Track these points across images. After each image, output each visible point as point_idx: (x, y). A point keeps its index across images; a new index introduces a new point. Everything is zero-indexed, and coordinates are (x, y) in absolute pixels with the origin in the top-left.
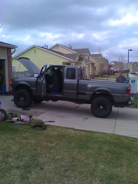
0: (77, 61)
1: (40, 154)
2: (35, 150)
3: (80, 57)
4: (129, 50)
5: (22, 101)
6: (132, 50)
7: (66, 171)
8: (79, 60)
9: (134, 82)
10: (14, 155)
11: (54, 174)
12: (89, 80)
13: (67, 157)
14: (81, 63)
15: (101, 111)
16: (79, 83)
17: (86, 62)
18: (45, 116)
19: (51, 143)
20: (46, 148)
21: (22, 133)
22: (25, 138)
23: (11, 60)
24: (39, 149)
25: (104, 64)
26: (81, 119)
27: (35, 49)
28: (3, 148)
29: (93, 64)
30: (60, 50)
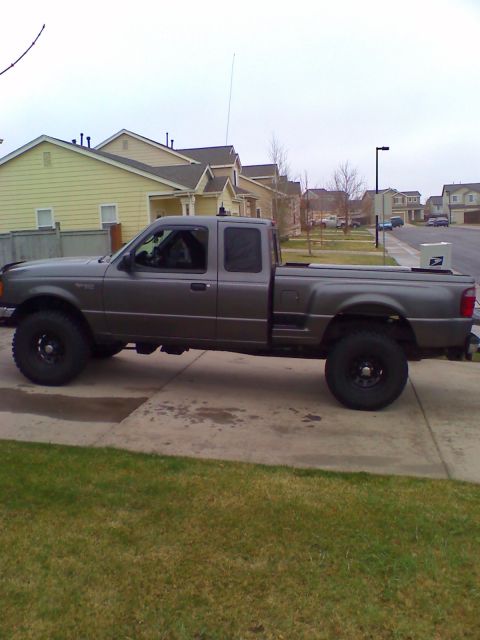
0: (200, 193)
3: (210, 178)
4: (378, 149)
5: (51, 355)
6: (387, 149)
8: (207, 189)
9: (441, 263)
12: (307, 265)
13: (351, 627)
14: (215, 198)
15: (365, 383)
16: (276, 278)
17: (232, 195)
18: (152, 420)
21: (101, 512)
24: (211, 591)
25: (289, 199)
26: (297, 421)
27: (45, 149)
28: (51, 607)
29: (251, 200)
30: (135, 153)
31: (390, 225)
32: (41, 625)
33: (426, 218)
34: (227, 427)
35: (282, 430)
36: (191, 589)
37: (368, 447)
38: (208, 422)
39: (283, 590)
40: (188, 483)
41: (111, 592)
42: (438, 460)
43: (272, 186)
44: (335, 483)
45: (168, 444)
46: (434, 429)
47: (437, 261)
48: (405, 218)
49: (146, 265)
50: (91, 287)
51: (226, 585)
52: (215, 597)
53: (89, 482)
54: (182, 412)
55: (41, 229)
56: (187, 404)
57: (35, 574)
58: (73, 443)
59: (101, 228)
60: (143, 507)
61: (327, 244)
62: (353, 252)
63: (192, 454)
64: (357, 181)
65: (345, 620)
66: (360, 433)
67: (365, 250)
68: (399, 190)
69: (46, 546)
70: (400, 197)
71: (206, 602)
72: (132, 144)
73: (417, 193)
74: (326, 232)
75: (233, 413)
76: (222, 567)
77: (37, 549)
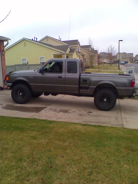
0: (68, 53)
1: (56, 155)
2: (49, 151)
3: (71, 49)
4: (119, 41)
5: (21, 96)
7: (90, 174)
9: (132, 73)
10: (28, 158)
11: (78, 178)
12: (90, 73)
13: (86, 157)
14: (72, 55)
15: (105, 103)
16: (81, 77)
17: (77, 54)
18: (47, 112)
19: (64, 141)
20: (60, 148)
21: (29, 132)
22: (34, 138)
23: (4, 53)
24: (53, 149)
25: (94, 55)
26: (85, 113)
27: (24, 41)
28: (13, 151)
29: (83, 55)
30: (50, 42)
31: (124, 63)
32: (11, 154)
33: (135, 61)
34: (66, 114)
35: (81, 115)
36: (48, 148)
37: (103, 119)
38: (61, 113)
39: (71, 149)
40: (53, 126)
41: (28, 149)
42: (121, 123)
43: (89, 51)
44: (91, 127)
45: (50, 118)
46: (122, 116)
47: (131, 72)
48: (129, 61)
49: (47, 72)
50: (32, 77)
51: (57, 148)
52: (54, 150)
53: (27, 125)
54: (55, 110)
55: (23, 64)
56: (57, 108)
57: (11, 144)
58: (25, 117)
59: (40, 63)
60: (40, 131)
61: (105, 68)
62: (112, 70)
63: (56, 120)
64: (114, 50)
65: (85, 156)
66: (102, 116)
67: (115, 70)
68: (127, 53)
69: (14, 139)
70: (127, 55)
71: (51, 151)
72: (49, 40)
73: (132, 54)
74: (105, 65)
75: (69, 111)
76: (57, 144)
77: (12, 139)
